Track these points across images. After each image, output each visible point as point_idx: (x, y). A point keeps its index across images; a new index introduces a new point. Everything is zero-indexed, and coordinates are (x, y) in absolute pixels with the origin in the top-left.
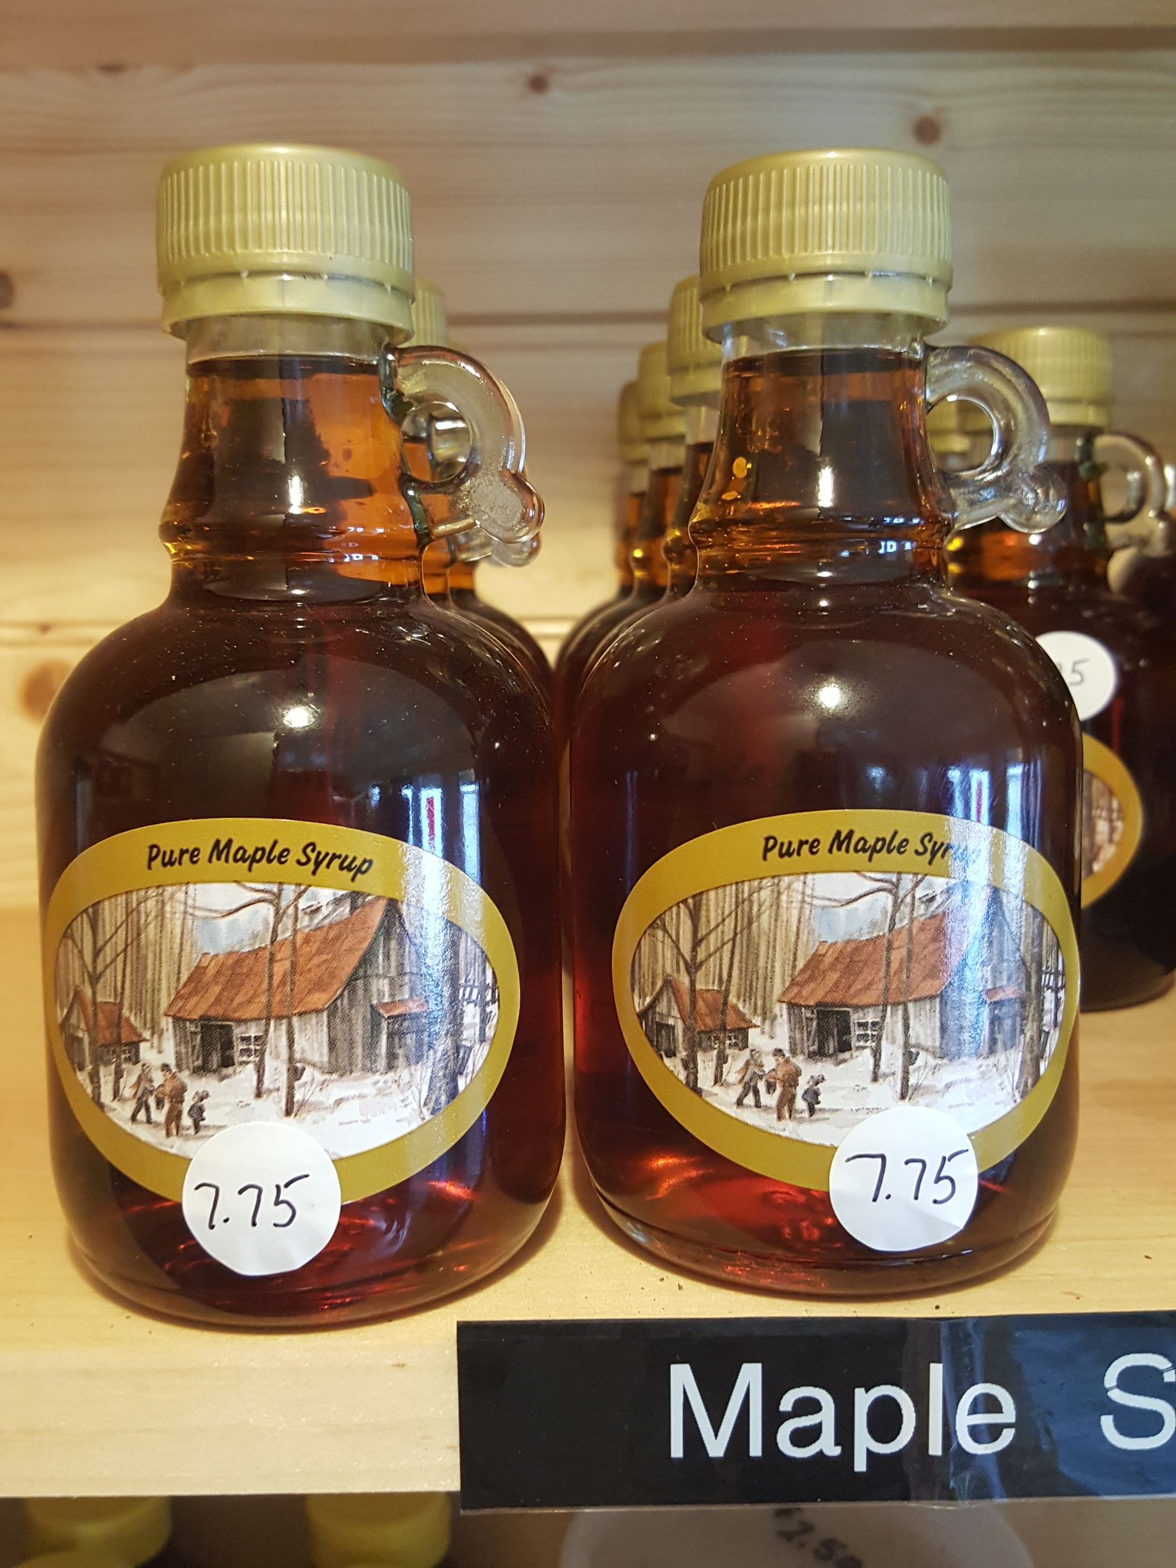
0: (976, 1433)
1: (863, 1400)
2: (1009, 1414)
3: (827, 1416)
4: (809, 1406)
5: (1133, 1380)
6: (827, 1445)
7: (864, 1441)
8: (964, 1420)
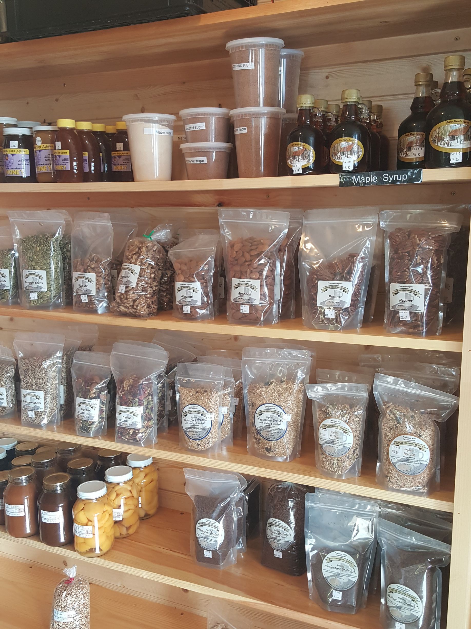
0: (374, 180)
1: (366, 178)
2: (376, 179)
3: (364, 179)
4: (363, 179)
5: (385, 176)
6: (364, 181)
7: (366, 181)
8: (373, 179)
